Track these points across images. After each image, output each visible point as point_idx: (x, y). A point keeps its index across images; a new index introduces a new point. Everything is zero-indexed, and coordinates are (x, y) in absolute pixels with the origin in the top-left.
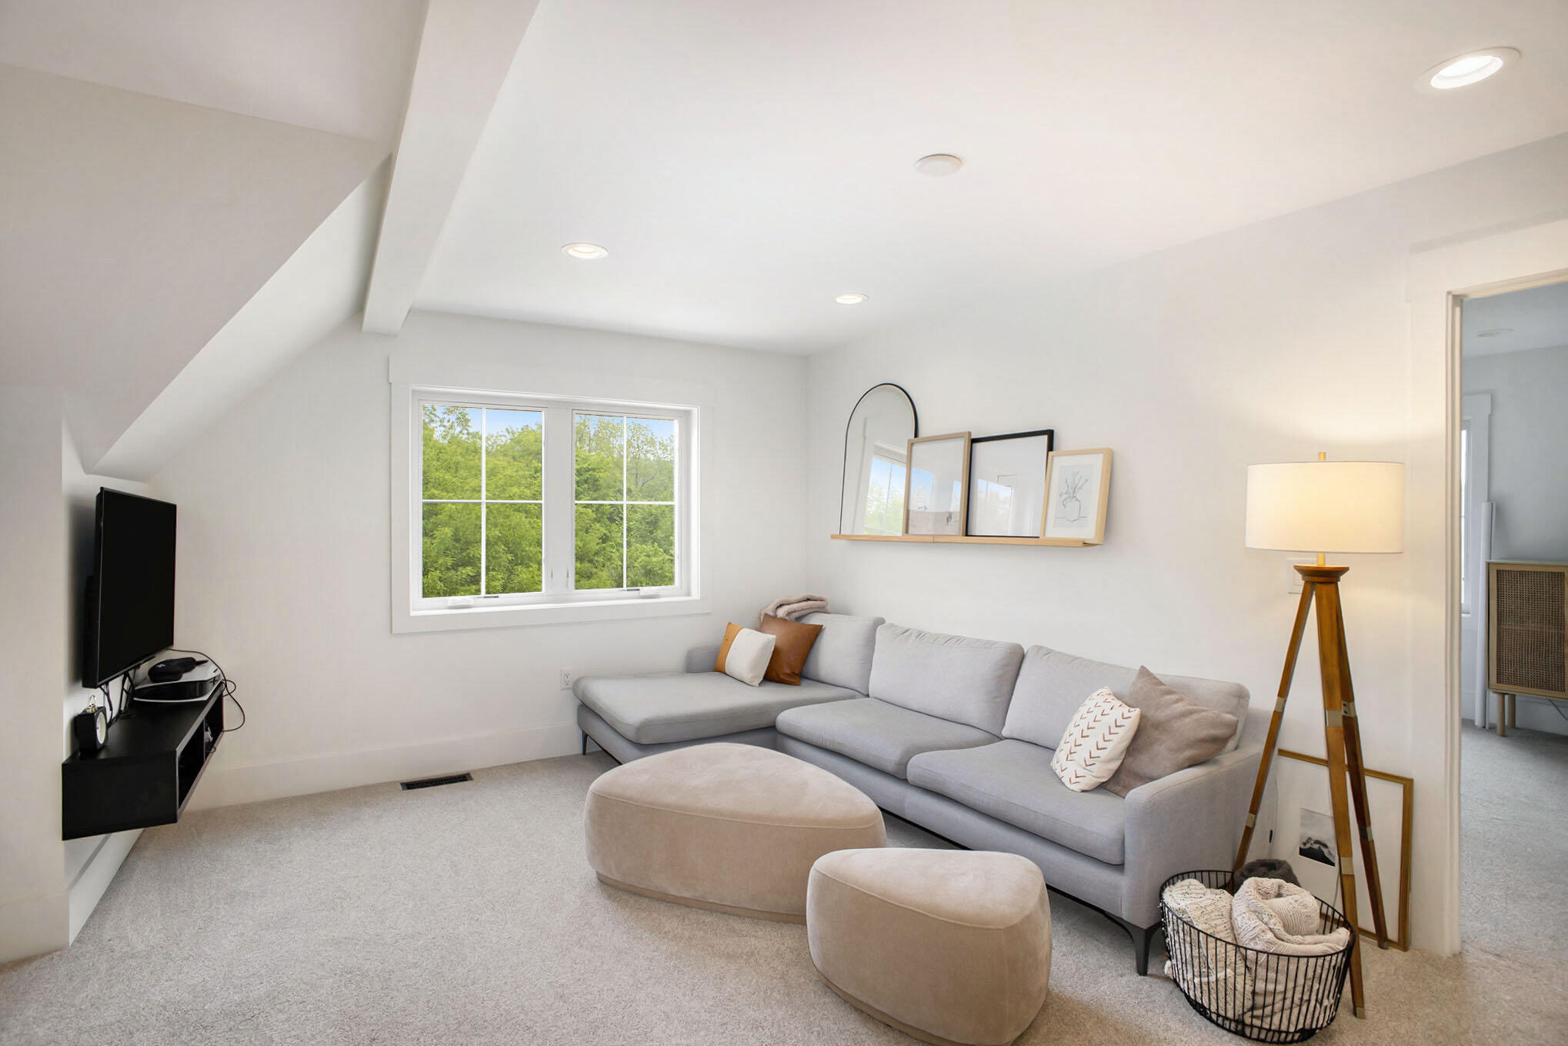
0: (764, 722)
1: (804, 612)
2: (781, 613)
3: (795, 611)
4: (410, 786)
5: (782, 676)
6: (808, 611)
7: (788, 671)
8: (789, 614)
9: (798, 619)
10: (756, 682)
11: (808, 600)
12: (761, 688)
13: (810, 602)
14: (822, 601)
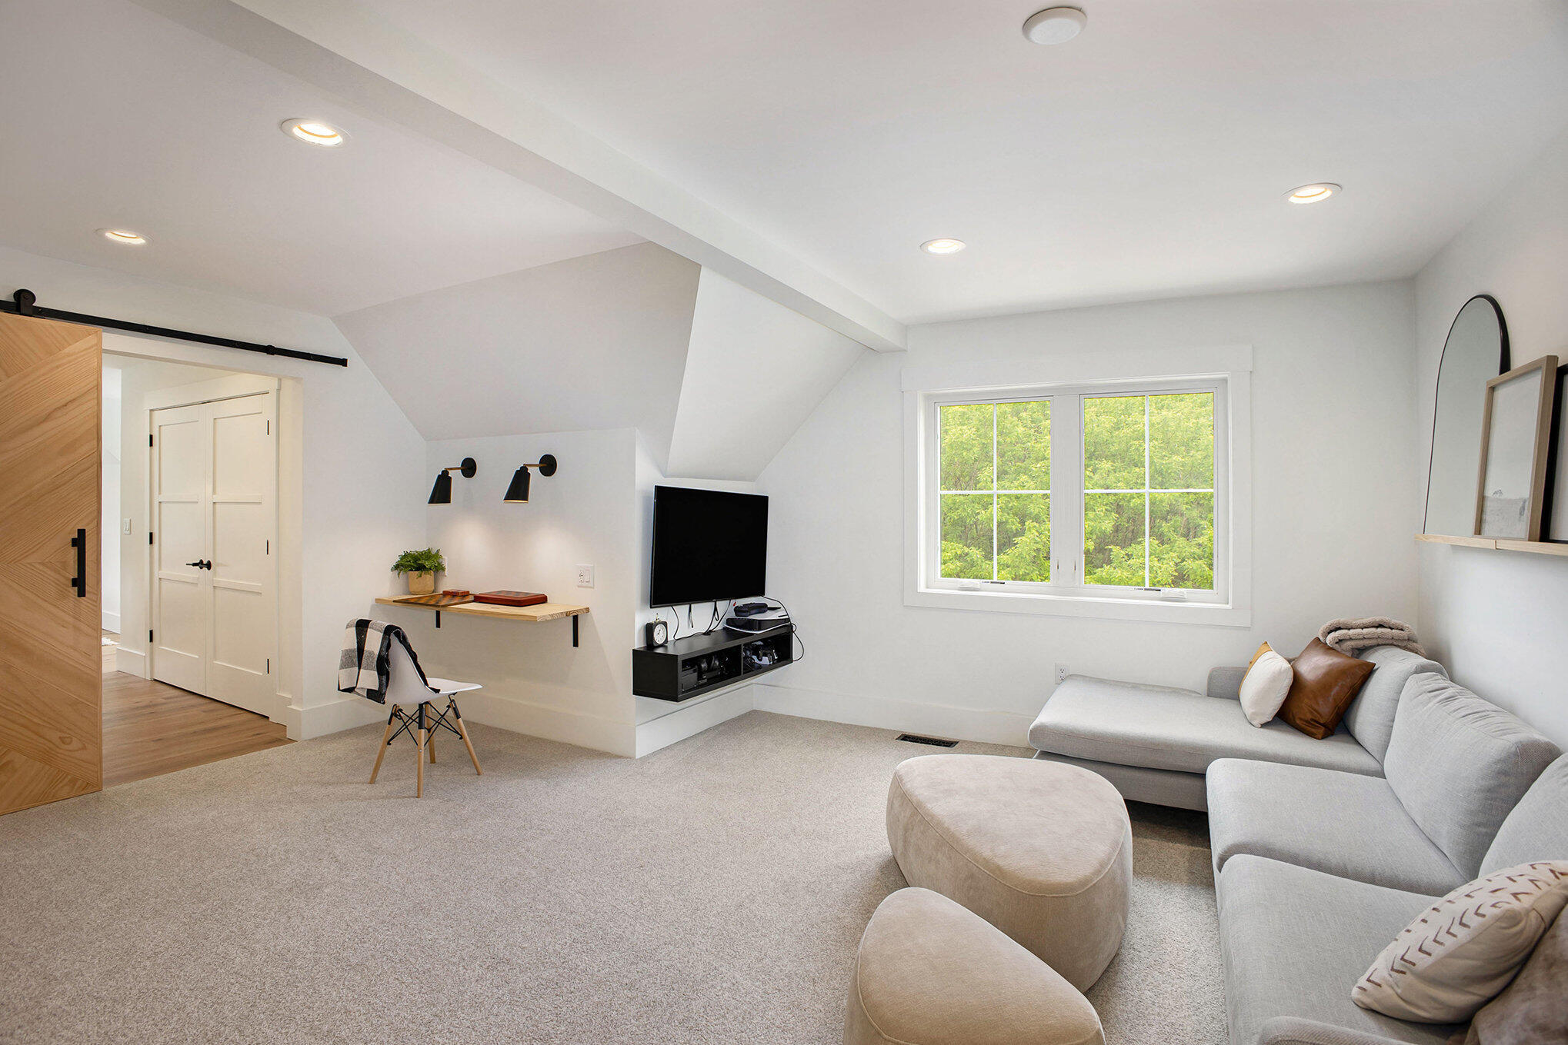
0: (1194, 766)
1: (1367, 643)
2: (1330, 639)
3: (1351, 639)
4: (905, 738)
5: (1298, 722)
6: (1373, 642)
7: (1309, 716)
8: (1340, 641)
9: (1360, 651)
10: (1257, 722)
11: (1380, 626)
12: (1262, 730)
13: (1380, 630)
14: (1402, 630)
